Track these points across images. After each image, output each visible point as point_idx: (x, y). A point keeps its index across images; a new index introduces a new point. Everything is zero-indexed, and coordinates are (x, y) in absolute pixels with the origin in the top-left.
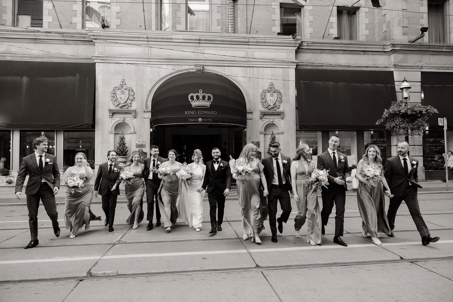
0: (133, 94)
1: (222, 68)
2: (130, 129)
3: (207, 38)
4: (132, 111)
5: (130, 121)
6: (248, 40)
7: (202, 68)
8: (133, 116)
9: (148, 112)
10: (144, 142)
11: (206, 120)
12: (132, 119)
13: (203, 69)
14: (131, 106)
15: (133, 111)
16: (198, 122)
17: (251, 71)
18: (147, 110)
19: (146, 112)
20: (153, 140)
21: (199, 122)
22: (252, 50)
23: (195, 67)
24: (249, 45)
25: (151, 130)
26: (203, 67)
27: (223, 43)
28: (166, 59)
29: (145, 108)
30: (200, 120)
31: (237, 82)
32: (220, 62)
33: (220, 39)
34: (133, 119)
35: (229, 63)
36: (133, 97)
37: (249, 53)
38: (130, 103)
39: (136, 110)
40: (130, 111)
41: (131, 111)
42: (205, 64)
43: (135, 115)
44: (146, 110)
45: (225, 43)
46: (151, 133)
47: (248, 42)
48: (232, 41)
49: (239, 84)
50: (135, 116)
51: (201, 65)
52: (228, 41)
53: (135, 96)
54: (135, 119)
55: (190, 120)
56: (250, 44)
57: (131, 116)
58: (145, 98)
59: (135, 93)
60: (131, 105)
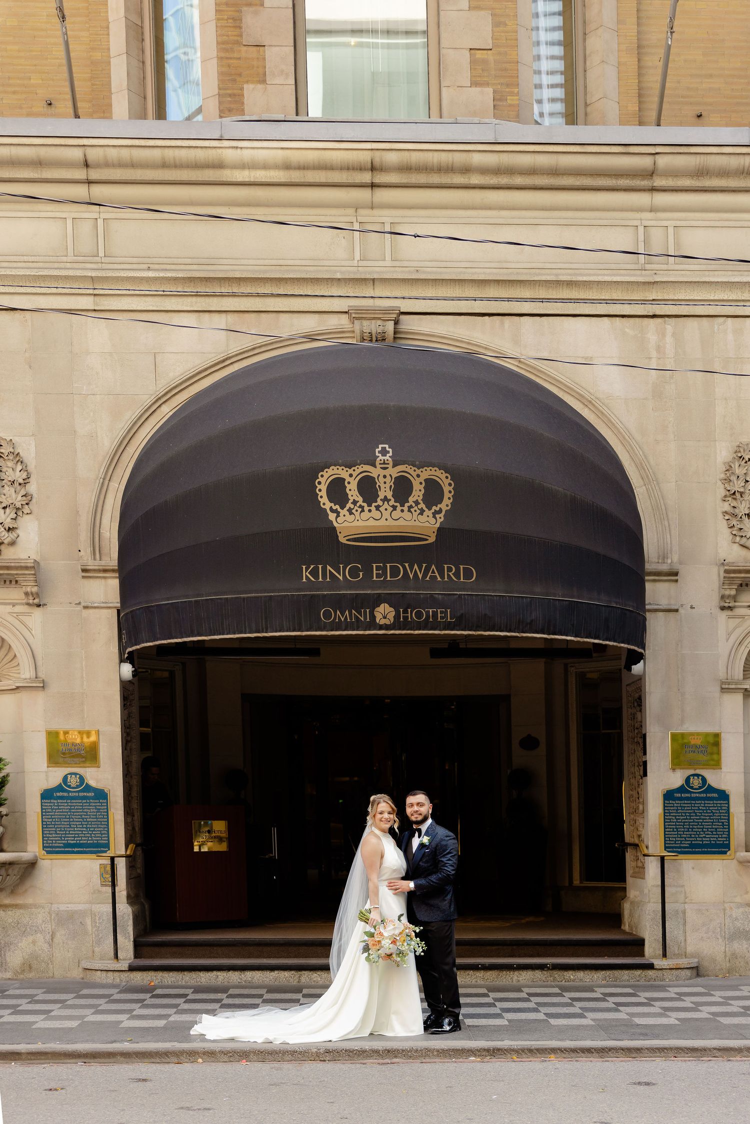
0: (19, 476)
1: (502, 323)
2: (14, 663)
3: (415, 158)
4: (22, 568)
5: (16, 623)
6: (646, 162)
7: (390, 326)
8: (26, 594)
9: (105, 571)
10: (88, 734)
11: (419, 615)
12: (19, 614)
13: (395, 333)
14: (13, 543)
15: (27, 568)
16: (373, 624)
17: (669, 339)
18: (97, 562)
19: (99, 571)
20: (143, 724)
21: (381, 627)
22: (670, 220)
23: (353, 320)
24: (653, 189)
25: (127, 670)
26: (396, 323)
27: (504, 180)
28: (191, 280)
29: (89, 550)
30: (384, 613)
31: (588, 403)
32: (492, 292)
33: (491, 160)
34: (28, 614)
35: (542, 293)
36: (23, 492)
37: (657, 235)
38: (8, 523)
39: (42, 564)
40: (8, 568)
41: (17, 568)
42: (406, 306)
43: (35, 589)
44: (92, 564)
45: (519, 180)
46: (125, 686)
47: (651, 174)
48: (555, 172)
49: (601, 414)
50: (36, 595)
51: (386, 311)
52: (533, 171)
53: (32, 488)
54: (37, 613)
55: (327, 615)
56: (658, 182)
57: (15, 594)
58: (86, 499)
59: (32, 467)
60: (12, 535)
